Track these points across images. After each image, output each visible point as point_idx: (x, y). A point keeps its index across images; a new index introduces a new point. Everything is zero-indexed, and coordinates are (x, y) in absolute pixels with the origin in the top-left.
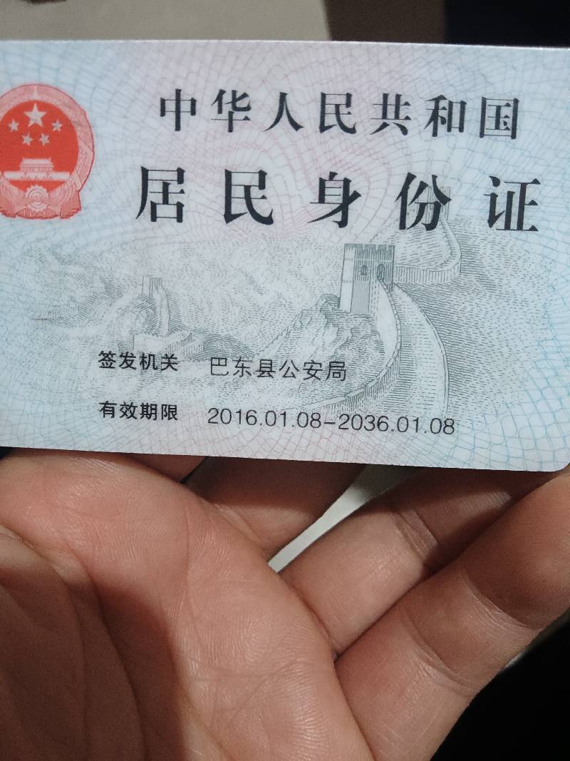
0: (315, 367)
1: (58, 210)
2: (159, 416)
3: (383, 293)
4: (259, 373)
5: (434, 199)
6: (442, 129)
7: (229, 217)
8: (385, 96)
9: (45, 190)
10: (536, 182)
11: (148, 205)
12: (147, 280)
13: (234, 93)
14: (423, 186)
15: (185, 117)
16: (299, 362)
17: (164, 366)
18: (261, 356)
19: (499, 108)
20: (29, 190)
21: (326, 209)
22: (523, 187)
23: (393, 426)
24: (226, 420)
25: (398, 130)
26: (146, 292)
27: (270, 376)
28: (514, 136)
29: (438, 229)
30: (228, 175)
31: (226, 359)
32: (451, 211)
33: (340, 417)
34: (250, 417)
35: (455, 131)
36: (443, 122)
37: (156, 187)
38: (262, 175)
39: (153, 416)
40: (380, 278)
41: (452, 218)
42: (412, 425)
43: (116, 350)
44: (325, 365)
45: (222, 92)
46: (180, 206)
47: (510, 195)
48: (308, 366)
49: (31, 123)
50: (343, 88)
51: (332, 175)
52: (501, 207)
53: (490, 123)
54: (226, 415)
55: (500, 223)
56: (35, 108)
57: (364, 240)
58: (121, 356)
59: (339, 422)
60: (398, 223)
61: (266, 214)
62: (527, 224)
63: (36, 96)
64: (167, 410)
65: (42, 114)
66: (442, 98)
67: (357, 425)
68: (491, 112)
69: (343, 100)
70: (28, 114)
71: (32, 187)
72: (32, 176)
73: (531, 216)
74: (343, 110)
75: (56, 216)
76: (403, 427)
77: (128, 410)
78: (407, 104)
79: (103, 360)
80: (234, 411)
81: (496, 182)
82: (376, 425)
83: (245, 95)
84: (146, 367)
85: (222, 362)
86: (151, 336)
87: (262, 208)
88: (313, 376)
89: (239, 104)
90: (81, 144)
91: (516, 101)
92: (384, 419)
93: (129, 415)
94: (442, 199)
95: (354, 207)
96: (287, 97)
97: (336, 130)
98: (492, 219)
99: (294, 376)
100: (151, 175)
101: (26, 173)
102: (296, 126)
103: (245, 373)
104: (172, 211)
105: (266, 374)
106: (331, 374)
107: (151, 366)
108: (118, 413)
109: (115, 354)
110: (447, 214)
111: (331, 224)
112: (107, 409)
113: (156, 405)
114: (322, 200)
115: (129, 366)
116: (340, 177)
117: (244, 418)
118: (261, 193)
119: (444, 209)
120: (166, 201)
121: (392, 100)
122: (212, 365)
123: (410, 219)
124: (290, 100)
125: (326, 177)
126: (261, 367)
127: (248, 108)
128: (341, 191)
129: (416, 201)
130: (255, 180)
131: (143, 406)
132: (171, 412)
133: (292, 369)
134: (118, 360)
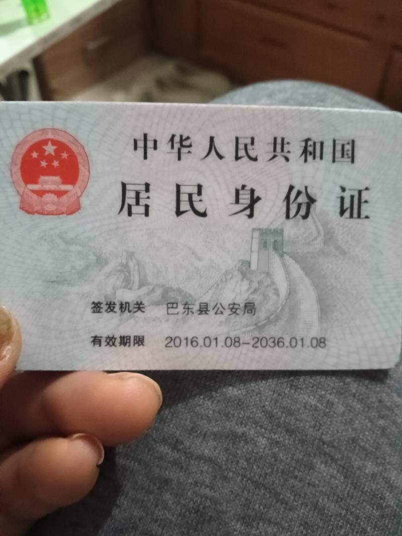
0: (236, 307)
1: (64, 209)
2: (132, 344)
3: (277, 259)
4: (199, 312)
5: (306, 200)
6: (310, 158)
7: (179, 213)
8: (275, 139)
9: (56, 197)
10: (367, 189)
11: (126, 206)
12: (125, 254)
13: (181, 136)
14: (299, 193)
15: (150, 151)
16: (225, 304)
17: (136, 310)
18: (200, 301)
19: (343, 146)
20: (44, 196)
21: (239, 207)
22: (360, 192)
23: (287, 344)
24: (177, 344)
25: (283, 160)
26: (124, 261)
27: (206, 313)
28: (353, 161)
29: (310, 219)
30: (178, 187)
31: (177, 304)
32: (317, 207)
33: (253, 339)
35: (318, 159)
36: (311, 154)
37: (131, 195)
38: (200, 187)
39: (128, 344)
40: (275, 249)
41: (318, 212)
42: (300, 343)
43: (102, 300)
44: (242, 305)
45: (173, 136)
46: (147, 207)
47: (352, 197)
48: (231, 306)
49: (47, 153)
50: (249, 134)
51: (243, 187)
52: (347, 204)
53: (338, 154)
54: (177, 341)
55: (347, 214)
56: (50, 143)
57: (264, 225)
58: (107, 304)
59: (252, 342)
60: (285, 215)
61: (202, 210)
62: (363, 215)
63: (50, 136)
64: (138, 340)
65: (54, 147)
66: (309, 139)
67: (264, 344)
68: (339, 148)
69: (249, 141)
70: (45, 148)
71: (47, 195)
72: (47, 187)
73: (365, 210)
74: (249, 147)
75: (63, 213)
76: (294, 344)
77: (111, 341)
78: (288, 143)
79: (94, 307)
80: (182, 338)
81: (343, 189)
82: (276, 344)
83: (188, 138)
84: (123, 310)
85: (175, 306)
86: (127, 290)
87: (200, 207)
88: (235, 312)
89: (185, 143)
90: (81, 167)
91: (353, 142)
92: (281, 340)
93: (111, 343)
94: (311, 200)
95: (257, 206)
96: (215, 139)
97: (245, 159)
98: (342, 212)
99: (222, 313)
100: (128, 187)
101: (42, 186)
102: (220, 157)
103: (190, 312)
104: (142, 209)
105: (204, 312)
106: (246, 312)
107: (127, 310)
108: (104, 343)
109: (102, 303)
110: (315, 209)
111: (243, 217)
112: (96, 340)
113: (130, 337)
114: (237, 201)
115: (112, 311)
116: (248, 188)
117: (189, 342)
118: (199, 198)
119: (313, 206)
120: (138, 203)
121: (279, 141)
122: (168, 308)
123: (292, 213)
124: (216, 141)
125: (240, 187)
126: (200, 308)
127: (190, 146)
128: (249, 196)
129: (296, 201)
130: (195, 190)
131: (121, 337)
132: (140, 341)
133: (221, 309)
134: (104, 307)
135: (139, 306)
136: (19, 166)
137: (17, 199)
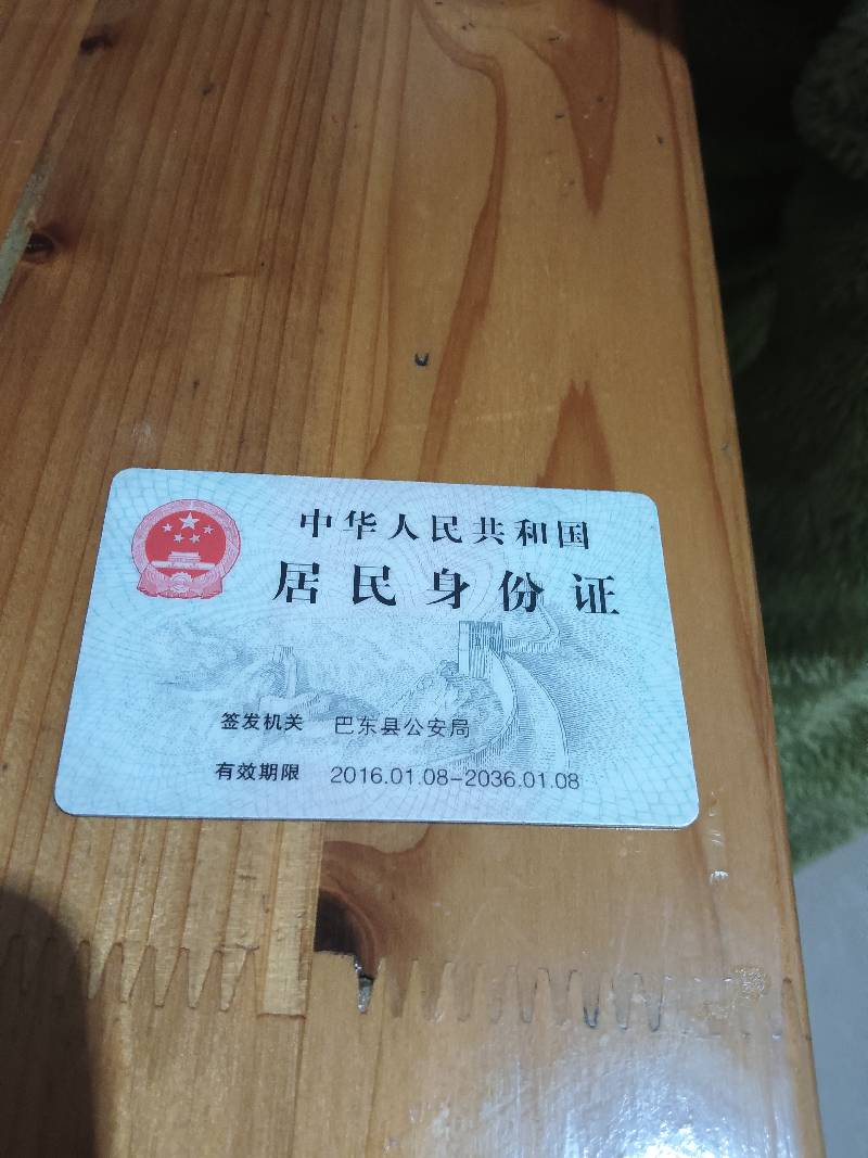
0: (438, 724)
1: (199, 592)
2: (279, 777)
3: (497, 661)
4: (384, 731)
5: (530, 589)
6: (530, 541)
7: (357, 599)
8: (483, 519)
9: (189, 576)
10: (610, 578)
11: (285, 590)
12: (278, 649)
14: (519, 580)
15: (322, 528)
16: (424, 721)
17: (288, 726)
18: (386, 715)
19: (571, 528)
20: (173, 576)
21: (439, 595)
22: (601, 581)
23: (520, 781)
24: (350, 778)
25: (495, 542)
26: (277, 659)
27: (395, 733)
28: (587, 547)
29: (537, 611)
30: (357, 569)
31: (351, 719)
32: (546, 598)
33: (467, 774)
34: (374, 775)
35: (540, 543)
36: (530, 536)
37: (293, 577)
38: (386, 570)
39: (273, 776)
40: (492, 647)
41: (547, 603)
42: (538, 780)
43: (240, 711)
44: (449, 723)
45: (353, 513)
46: (313, 592)
47: (591, 587)
48: (432, 724)
49: (184, 526)
50: (450, 513)
51: (445, 571)
52: (585, 595)
53: (566, 538)
54: (350, 774)
55: (587, 607)
56: (190, 516)
57: (475, 618)
58: (246, 717)
59: (466, 779)
60: (502, 606)
61: (389, 597)
62: (609, 608)
63: (191, 508)
64: (289, 771)
65: (196, 520)
66: (526, 521)
67: (484, 781)
68: (566, 531)
69: (450, 521)
70: (183, 520)
71: (178, 574)
72: (179, 565)
73: (611, 603)
74: (451, 527)
75: (196, 597)
76: (529, 782)
77: (247, 771)
78: (500, 524)
79: (226, 721)
80: (358, 770)
81: (578, 578)
82: (503, 781)
83: (372, 515)
84: (269, 726)
85: (347, 721)
86: (277, 698)
87: (386, 593)
88: (438, 733)
89: (367, 521)
90: (228, 542)
91: (584, 524)
92: (509, 775)
93: (246, 775)
94: (536, 590)
95: (464, 594)
96: (406, 517)
97: (446, 540)
98: (580, 605)
99: (418, 733)
100: (289, 568)
101: (173, 563)
102: (414, 537)
103: (370, 731)
104: (307, 595)
105: (391, 732)
106: (455, 732)
107: (275, 726)
108: (235, 774)
109: (239, 715)
110: (542, 600)
111: (446, 606)
112: (224, 770)
113: (277, 766)
114: (437, 587)
115: (253, 726)
116: (451, 572)
117: (368, 776)
118: (385, 582)
119: (539, 596)
120: (301, 586)
121: (488, 522)
122: (337, 724)
123: (513, 602)
124: (408, 519)
125: (439, 572)
126: (386, 725)
127: (374, 524)
128: (452, 582)
129: (516, 590)
130: (380, 573)
131: (262, 766)
132: (292, 772)
133: (416, 727)
134: (242, 721)
135: (294, 721)
136: (143, 540)
137: (135, 578)
